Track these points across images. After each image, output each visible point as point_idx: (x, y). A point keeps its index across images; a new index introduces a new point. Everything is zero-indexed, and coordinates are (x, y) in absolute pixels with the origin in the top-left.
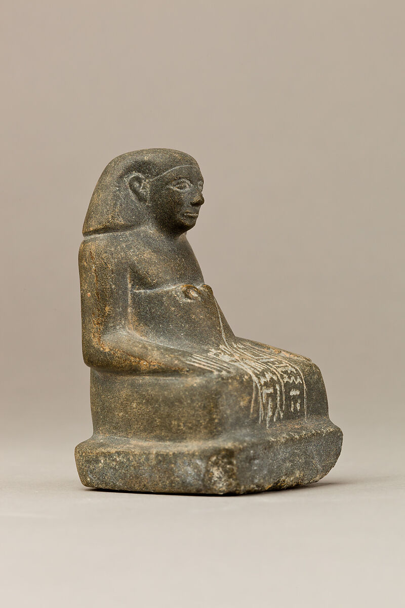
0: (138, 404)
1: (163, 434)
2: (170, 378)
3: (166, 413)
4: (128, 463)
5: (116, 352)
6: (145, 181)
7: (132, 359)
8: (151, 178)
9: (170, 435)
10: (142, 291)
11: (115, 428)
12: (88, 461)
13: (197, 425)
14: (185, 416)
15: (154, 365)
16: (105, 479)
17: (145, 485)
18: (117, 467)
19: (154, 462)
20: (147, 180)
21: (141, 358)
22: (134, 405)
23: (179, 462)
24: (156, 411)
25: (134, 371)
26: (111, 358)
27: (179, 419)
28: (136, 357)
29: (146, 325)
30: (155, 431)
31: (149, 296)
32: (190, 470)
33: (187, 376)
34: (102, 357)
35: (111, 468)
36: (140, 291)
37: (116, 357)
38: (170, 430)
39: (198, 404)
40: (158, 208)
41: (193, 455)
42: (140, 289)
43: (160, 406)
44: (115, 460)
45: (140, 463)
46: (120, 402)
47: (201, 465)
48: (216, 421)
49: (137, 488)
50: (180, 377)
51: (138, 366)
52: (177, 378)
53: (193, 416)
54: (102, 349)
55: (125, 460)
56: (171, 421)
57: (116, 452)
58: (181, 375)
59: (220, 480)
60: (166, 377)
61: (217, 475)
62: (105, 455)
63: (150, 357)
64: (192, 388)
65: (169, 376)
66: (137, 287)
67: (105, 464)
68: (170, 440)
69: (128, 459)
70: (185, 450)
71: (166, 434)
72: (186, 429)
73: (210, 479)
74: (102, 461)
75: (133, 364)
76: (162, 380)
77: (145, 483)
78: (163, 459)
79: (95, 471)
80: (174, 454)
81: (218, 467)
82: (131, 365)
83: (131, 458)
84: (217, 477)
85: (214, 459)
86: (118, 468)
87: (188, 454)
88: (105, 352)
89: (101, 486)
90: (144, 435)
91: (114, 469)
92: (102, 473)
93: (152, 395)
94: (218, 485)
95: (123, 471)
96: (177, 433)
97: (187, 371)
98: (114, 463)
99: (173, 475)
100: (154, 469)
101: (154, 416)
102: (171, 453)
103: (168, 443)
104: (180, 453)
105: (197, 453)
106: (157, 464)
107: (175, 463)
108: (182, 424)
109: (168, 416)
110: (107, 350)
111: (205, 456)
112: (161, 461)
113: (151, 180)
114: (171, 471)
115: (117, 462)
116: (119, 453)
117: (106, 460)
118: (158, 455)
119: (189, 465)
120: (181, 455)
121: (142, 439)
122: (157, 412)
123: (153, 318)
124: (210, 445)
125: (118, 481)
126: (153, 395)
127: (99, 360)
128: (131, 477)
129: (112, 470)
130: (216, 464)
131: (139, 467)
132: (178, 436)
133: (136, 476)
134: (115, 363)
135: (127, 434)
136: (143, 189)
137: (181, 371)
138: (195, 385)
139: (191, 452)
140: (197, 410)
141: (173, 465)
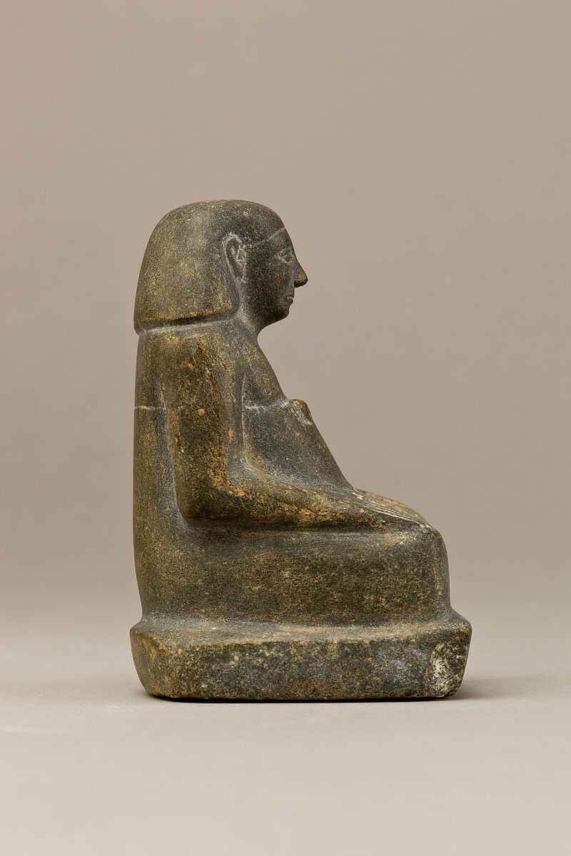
0: (293, 572)
1: (344, 614)
2: (352, 534)
3: (353, 585)
4: (286, 658)
5: (257, 497)
6: (242, 247)
7: (286, 507)
8: (251, 243)
9: (357, 616)
10: (256, 407)
11: (243, 609)
12: (207, 659)
13: (411, 601)
14: (389, 588)
15: (325, 516)
16: (239, 683)
17: (315, 690)
18: (265, 665)
19: (336, 656)
20: (244, 246)
21: (301, 505)
22: (287, 575)
23: (381, 653)
24: (334, 582)
25: (288, 524)
26: (248, 507)
27: (378, 593)
28: (292, 505)
29: (266, 457)
30: (330, 611)
31: (267, 415)
32: (400, 664)
33: (382, 531)
34: (232, 504)
35: (254, 667)
36: (253, 407)
37: (258, 503)
38: (360, 608)
39: (413, 570)
40: (257, 288)
41: (407, 642)
42: (253, 405)
43: (340, 574)
44: (263, 655)
45: (310, 658)
46: (253, 570)
47: (421, 657)
48: (440, 593)
49: (300, 695)
50: (371, 533)
51: (296, 518)
52: (365, 534)
53: (405, 587)
54: (231, 492)
55: (281, 655)
56: (362, 596)
57: (264, 644)
58: (372, 530)
59: (442, 677)
60: (345, 532)
61: (439, 670)
62: (241, 648)
63: (315, 503)
64: (398, 548)
65: (350, 531)
66: (250, 401)
67: (241, 662)
68: (357, 623)
69: (288, 654)
70: (391, 636)
71: (351, 614)
72: (391, 606)
73: (431, 675)
74: (236, 658)
75: (288, 513)
76: (337, 537)
77: (316, 686)
78: (351, 651)
79: (220, 673)
80: (372, 642)
81: (443, 658)
82: (283, 516)
83: (293, 651)
84: (439, 673)
85: (439, 647)
86: (269, 666)
87: (398, 642)
88: (238, 498)
89: (228, 695)
90: (306, 617)
91: (261, 668)
92: (236, 674)
93: (322, 559)
94: (439, 684)
95: (277, 670)
96: (373, 613)
97: (383, 524)
98: (260, 660)
99: (370, 672)
100: (335, 666)
101: (328, 589)
102: (367, 642)
103: (353, 628)
104: (383, 641)
105: (413, 641)
106: (342, 658)
107: (375, 656)
108: (384, 599)
109: (358, 588)
110: (241, 494)
111: (428, 643)
112: (348, 654)
113: (251, 246)
114: (366, 667)
115: (266, 658)
116: (269, 645)
117: (244, 656)
118: (344, 645)
119: (399, 657)
120: (384, 643)
121: (302, 623)
122: (336, 583)
123: (275, 448)
124: (434, 628)
125: (265, 685)
126: (324, 559)
127: (224, 509)
128: (292, 680)
129: (256, 671)
130: (441, 654)
131: (308, 663)
132: (375, 616)
133: (300, 678)
134: (254, 513)
135: (269, 617)
136: (239, 258)
137: (374, 523)
138: (401, 543)
139: (402, 639)
140: (412, 579)
141: (369, 659)
